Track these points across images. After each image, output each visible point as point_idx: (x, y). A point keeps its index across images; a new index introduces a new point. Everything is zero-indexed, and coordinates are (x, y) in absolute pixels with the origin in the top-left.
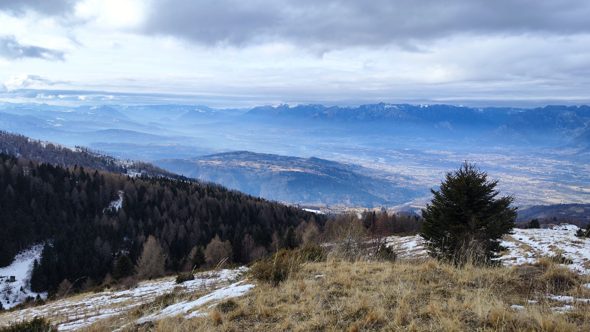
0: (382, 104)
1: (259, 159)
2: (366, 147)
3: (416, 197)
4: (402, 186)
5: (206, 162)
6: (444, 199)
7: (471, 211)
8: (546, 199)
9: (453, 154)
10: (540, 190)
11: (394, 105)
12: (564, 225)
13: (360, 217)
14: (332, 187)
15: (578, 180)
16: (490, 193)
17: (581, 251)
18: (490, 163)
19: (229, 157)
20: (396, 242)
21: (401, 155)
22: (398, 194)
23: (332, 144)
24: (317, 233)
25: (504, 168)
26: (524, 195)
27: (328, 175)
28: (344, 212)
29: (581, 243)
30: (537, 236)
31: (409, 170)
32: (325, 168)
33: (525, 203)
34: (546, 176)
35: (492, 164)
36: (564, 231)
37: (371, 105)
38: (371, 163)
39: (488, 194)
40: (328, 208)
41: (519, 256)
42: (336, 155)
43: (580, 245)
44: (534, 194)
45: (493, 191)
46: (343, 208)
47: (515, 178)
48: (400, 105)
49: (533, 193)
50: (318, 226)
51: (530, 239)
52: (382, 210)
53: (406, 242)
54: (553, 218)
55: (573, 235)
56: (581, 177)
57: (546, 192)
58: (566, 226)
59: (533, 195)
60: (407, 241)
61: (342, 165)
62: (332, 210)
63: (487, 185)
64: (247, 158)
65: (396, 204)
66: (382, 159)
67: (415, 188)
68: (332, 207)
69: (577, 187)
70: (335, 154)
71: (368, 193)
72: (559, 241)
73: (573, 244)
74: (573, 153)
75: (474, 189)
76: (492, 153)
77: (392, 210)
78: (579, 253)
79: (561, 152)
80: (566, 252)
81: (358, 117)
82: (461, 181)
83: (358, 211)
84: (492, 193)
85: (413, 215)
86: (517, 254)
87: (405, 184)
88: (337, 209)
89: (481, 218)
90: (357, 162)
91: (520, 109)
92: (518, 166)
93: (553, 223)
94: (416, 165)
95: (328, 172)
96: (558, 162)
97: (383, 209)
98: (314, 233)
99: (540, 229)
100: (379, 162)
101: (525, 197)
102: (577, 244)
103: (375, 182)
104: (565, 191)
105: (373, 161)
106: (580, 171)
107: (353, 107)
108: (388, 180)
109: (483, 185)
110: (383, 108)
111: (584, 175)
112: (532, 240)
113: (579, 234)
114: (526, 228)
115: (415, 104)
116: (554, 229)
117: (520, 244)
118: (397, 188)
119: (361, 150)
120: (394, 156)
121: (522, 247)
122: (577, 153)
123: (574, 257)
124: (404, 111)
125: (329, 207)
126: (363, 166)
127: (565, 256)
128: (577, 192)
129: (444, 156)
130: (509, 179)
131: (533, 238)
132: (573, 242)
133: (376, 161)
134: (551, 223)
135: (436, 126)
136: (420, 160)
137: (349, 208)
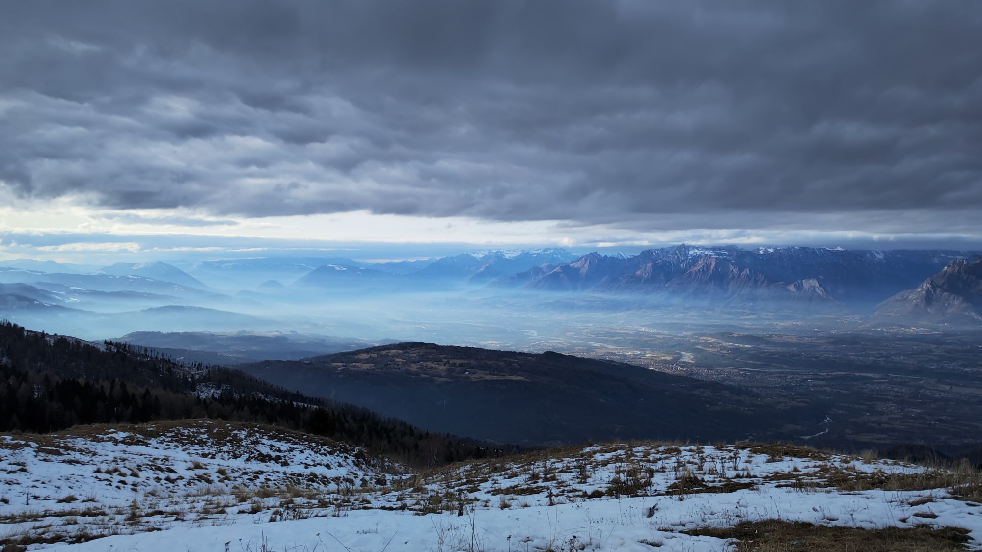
1: (444, 358)
2: (655, 330)
5: (346, 366)
11: (705, 249)
18: (904, 359)
19: (388, 355)
21: (724, 347)
23: (589, 325)
25: (933, 369)
26: (974, 424)
31: (742, 375)
35: (907, 362)
37: (662, 249)
42: (597, 348)
47: (955, 389)
64: (423, 355)
66: (688, 354)
67: (753, 411)
87: (732, 405)
95: (578, 379)
107: (627, 255)
108: (699, 396)
110: (686, 255)
118: (717, 412)
120: (711, 348)
124: (728, 260)
126: (651, 368)
130: (944, 392)
135: (791, 288)
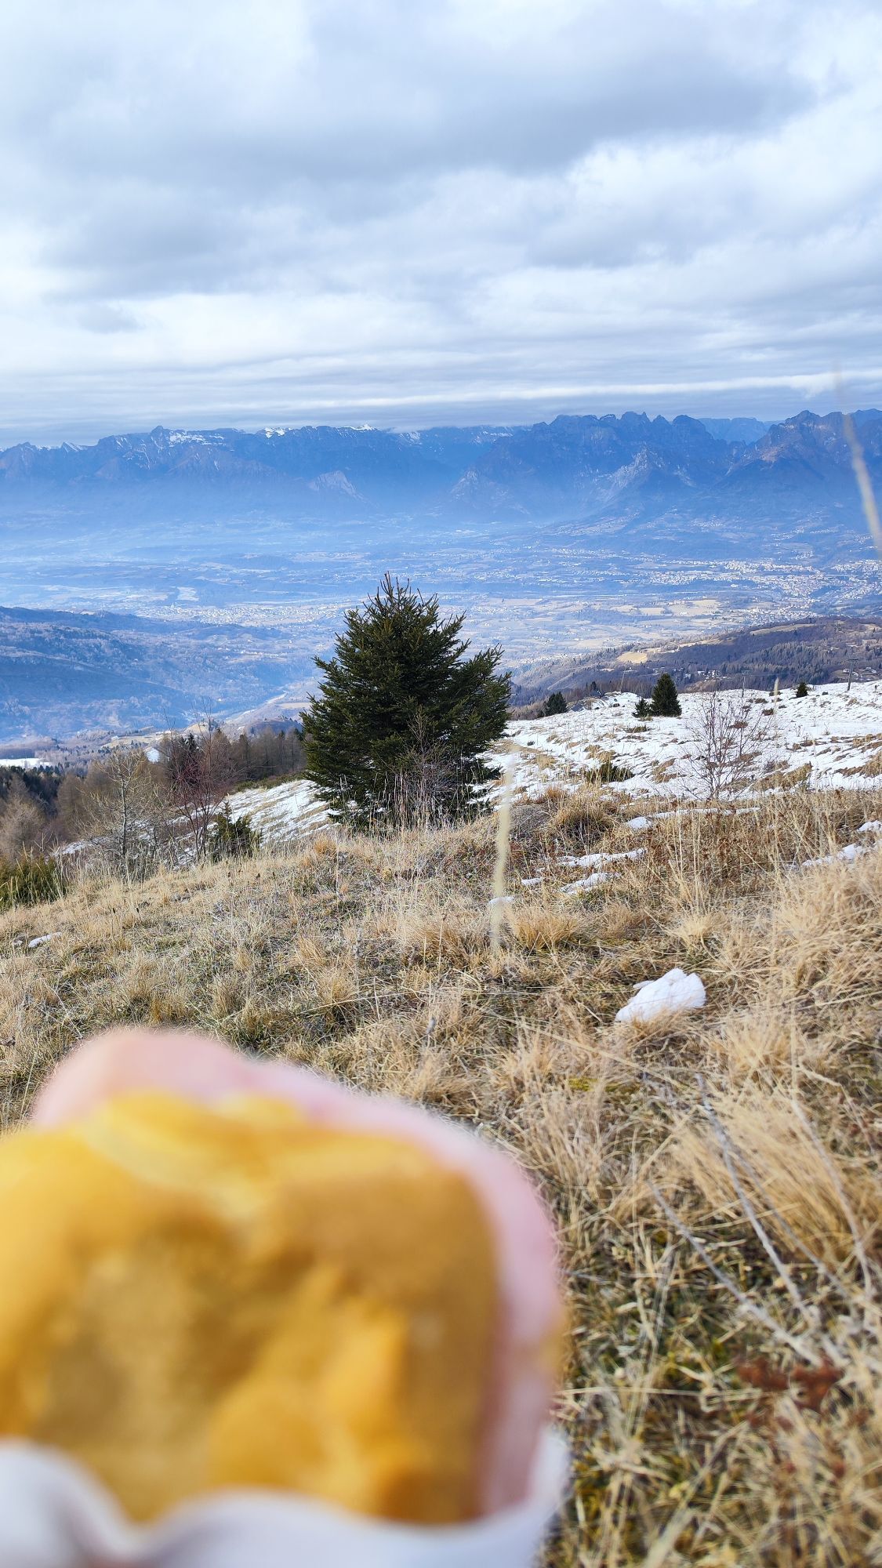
0: (160, 432)
2: (137, 559)
3: (292, 680)
4: (253, 658)
6: (351, 678)
7: (412, 700)
8: (574, 643)
9: (365, 558)
10: (561, 623)
11: (193, 433)
12: (612, 695)
13: (154, 756)
14: (60, 687)
15: (630, 591)
16: (450, 649)
17: (646, 747)
18: (452, 571)
20: (259, 805)
21: (235, 575)
22: (245, 681)
23: (35, 559)
24: (37, 822)
25: (483, 581)
26: (529, 641)
27: (40, 654)
28: (108, 752)
29: (645, 729)
30: (562, 729)
31: (264, 611)
32: (28, 635)
33: (533, 658)
34: (569, 589)
36: (613, 709)
37: (129, 436)
38: (159, 603)
39: (445, 651)
40: (58, 748)
41: (531, 783)
42: (53, 593)
43: (643, 734)
44: (550, 636)
45: (455, 642)
46: (104, 741)
47: (508, 602)
48: (213, 432)
49: (547, 632)
50: (38, 801)
51: (549, 740)
52: (210, 729)
53: (281, 800)
54: (590, 684)
55: (630, 715)
56: (636, 584)
57: (573, 627)
58: (617, 697)
59: (547, 637)
60: (283, 796)
61: (77, 618)
62: (71, 751)
63: (440, 630)
65: (246, 706)
66: (189, 589)
67: (286, 657)
68: (72, 740)
69: (631, 607)
70: (50, 589)
71: (166, 688)
72: (603, 734)
73: (629, 734)
74: (618, 528)
75: (414, 644)
76: (453, 546)
77: (237, 724)
78: (642, 751)
79: (594, 529)
80: (619, 755)
81: (99, 473)
82: (383, 628)
83: (146, 741)
84: (455, 647)
85: (292, 728)
86: (527, 779)
87: (258, 652)
88: (85, 747)
89: (438, 711)
90: (119, 605)
91: (502, 429)
92: (511, 573)
93: (592, 696)
94: (278, 597)
95: (38, 642)
96: (590, 552)
97: (212, 725)
98: (30, 824)
99: (568, 714)
100: (181, 597)
101: (533, 645)
102: (637, 734)
103: (180, 655)
104: (608, 618)
105: (163, 597)
106: (633, 568)
107: (79, 444)
108: (213, 646)
109: (431, 632)
110: (166, 442)
111: (641, 578)
112: (553, 741)
113: (642, 711)
114: (540, 716)
115: (249, 427)
116: (593, 708)
117: (531, 756)
118: (241, 664)
119: (125, 569)
120: (218, 577)
121: (535, 761)
122: (624, 528)
123: (632, 762)
124: (226, 449)
125: (60, 745)
126: (140, 614)
127: (618, 764)
128: (631, 617)
129: (344, 564)
130: (496, 607)
131: (556, 736)
132: (630, 730)
133: (172, 600)
134: (587, 696)
135: (312, 486)
136: (287, 582)
137: (121, 736)
